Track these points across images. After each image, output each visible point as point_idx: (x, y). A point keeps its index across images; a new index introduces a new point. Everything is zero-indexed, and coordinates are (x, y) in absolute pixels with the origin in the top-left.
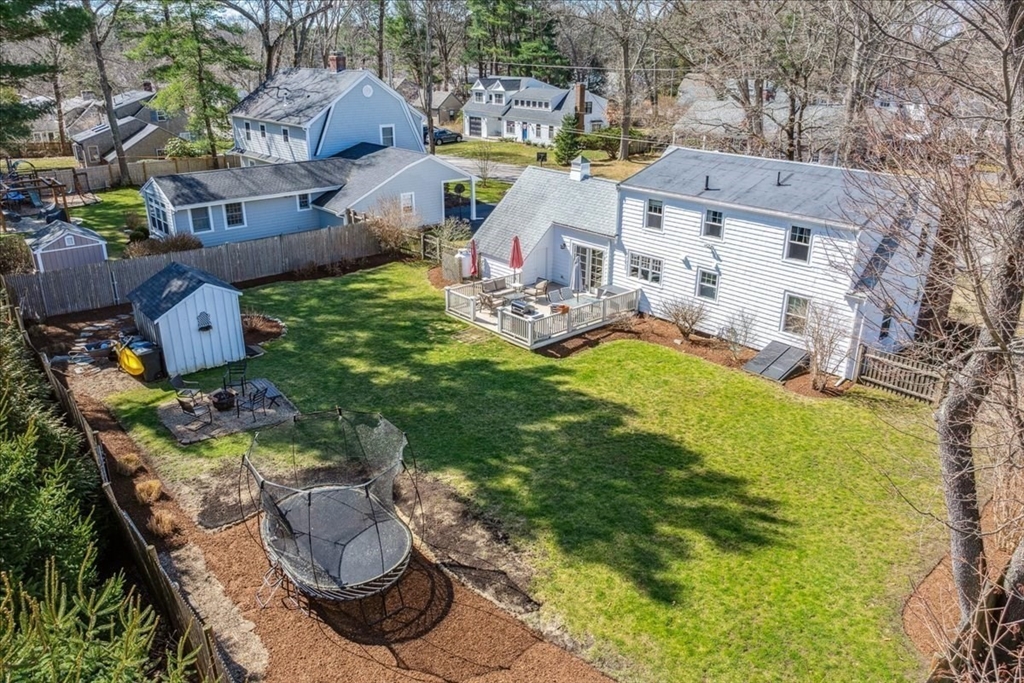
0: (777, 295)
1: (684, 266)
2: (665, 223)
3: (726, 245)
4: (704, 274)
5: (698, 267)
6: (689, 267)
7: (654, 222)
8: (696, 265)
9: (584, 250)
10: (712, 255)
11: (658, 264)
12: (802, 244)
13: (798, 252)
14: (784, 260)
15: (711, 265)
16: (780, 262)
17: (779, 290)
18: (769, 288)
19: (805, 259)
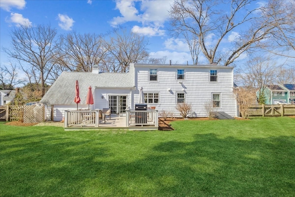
0: (209, 95)
1: (170, 93)
2: (159, 78)
3: (187, 81)
4: (178, 94)
5: (176, 92)
6: (173, 94)
7: (153, 78)
8: (175, 91)
9: (115, 97)
10: (182, 86)
11: (157, 95)
12: (215, 76)
13: (213, 79)
14: (210, 82)
15: (181, 90)
16: (208, 83)
17: (209, 93)
18: (205, 93)
19: (216, 81)
